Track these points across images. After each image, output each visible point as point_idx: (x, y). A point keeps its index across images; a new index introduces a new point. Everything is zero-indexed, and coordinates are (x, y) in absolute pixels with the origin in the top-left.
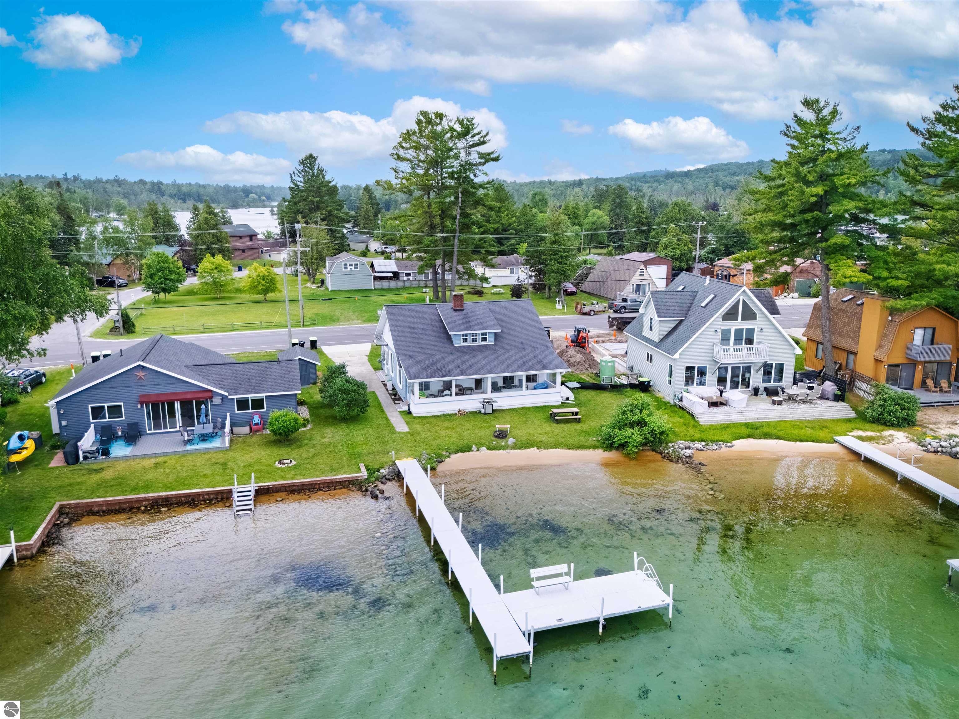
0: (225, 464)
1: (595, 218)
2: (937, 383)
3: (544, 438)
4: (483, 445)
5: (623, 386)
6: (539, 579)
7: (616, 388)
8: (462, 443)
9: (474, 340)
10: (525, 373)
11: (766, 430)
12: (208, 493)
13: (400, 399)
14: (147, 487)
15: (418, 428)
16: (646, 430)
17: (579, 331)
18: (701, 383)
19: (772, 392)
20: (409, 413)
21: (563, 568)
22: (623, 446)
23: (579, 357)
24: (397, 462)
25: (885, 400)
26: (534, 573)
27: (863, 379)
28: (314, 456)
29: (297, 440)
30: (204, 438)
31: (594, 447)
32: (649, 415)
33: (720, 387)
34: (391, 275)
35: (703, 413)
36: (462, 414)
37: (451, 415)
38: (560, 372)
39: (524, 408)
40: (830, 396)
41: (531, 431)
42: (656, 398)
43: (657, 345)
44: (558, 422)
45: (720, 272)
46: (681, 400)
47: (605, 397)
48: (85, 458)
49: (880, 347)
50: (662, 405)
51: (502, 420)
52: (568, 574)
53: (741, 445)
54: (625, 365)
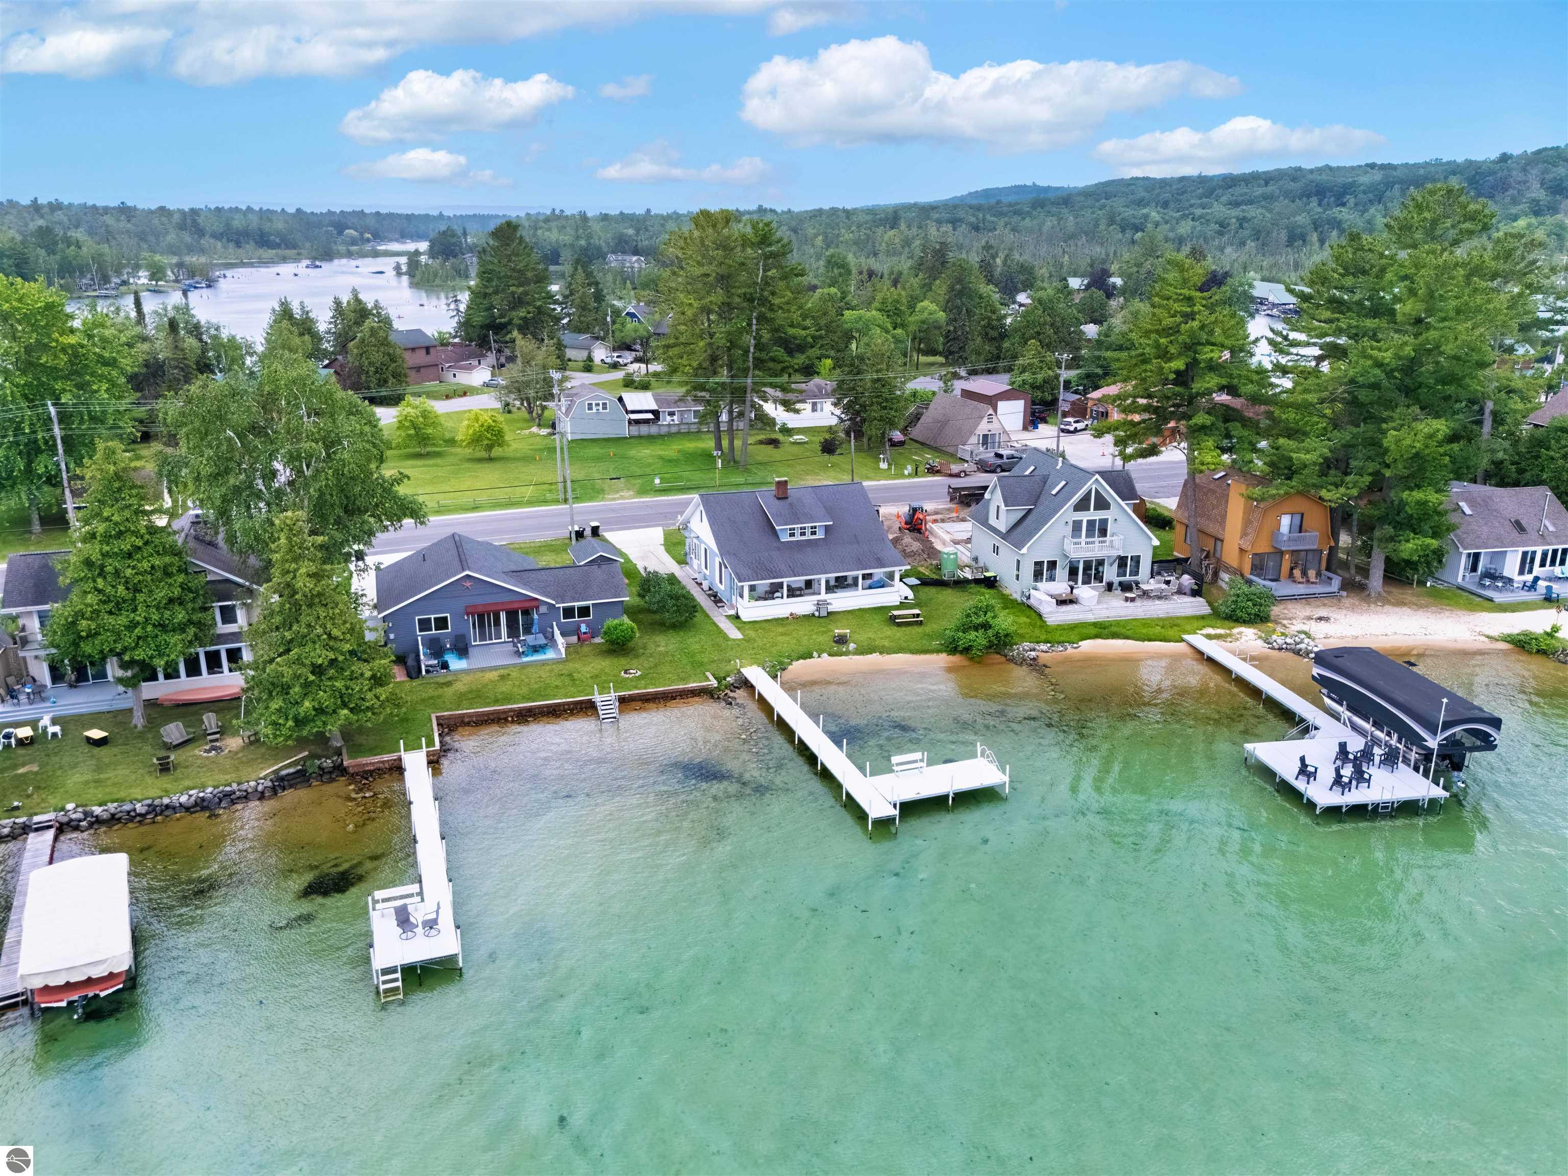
0: (570, 675)
1: (926, 315)
2: (1304, 573)
3: (886, 643)
4: (824, 651)
5: (966, 581)
6: (898, 764)
7: (960, 584)
8: (802, 650)
9: (803, 534)
10: (860, 573)
11: (1114, 629)
12: (568, 704)
13: (721, 601)
14: (508, 699)
15: (752, 634)
16: (990, 632)
17: (915, 510)
18: (1052, 578)
19: (1126, 587)
20: (737, 617)
21: (917, 755)
22: (967, 650)
23: (916, 546)
24: (743, 670)
25: (1238, 596)
26: (895, 759)
27: (1228, 569)
28: (656, 666)
29: (633, 649)
30: (536, 649)
31: (938, 651)
32: (994, 617)
33: (1071, 583)
34: (650, 416)
35: (1051, 613)
36: (794, 618)
37: (782, 619)
38: (898, 570)
39: (860, 610)
40: (1187, 591)
41: (871, 635)
42: (1003, 595)
43: (1005, 536)
44: (899, 625)
45: (1095, 408)
46: (1029, 598)
47: (947, 596)
48: (427, 671)
49: (1244, 534)
50: (1009, 603)
51: (839, 624)
52: (922, 760)
53: (1087, 646)
54: (969, 554)
